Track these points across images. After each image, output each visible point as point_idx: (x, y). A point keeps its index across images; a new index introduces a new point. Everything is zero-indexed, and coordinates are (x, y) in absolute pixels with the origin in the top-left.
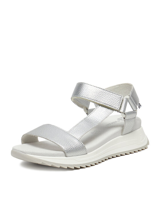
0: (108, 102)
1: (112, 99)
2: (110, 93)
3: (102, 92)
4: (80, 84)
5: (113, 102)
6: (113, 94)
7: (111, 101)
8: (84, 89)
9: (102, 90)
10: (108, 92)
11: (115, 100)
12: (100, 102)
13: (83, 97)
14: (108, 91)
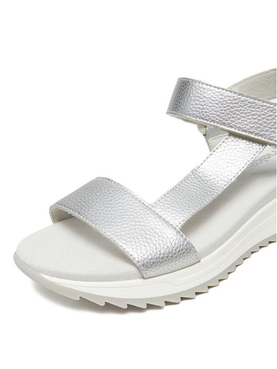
0: (252, 125)
1: (263, 116)
2: (256, 101)
3: (237, 101)
4: (183, 82)
5: (265, 125)
6: (265, 104)
7: (260, 122)
8: (191, 95)
9: (236, 96)
10: (252, 100)
11: (270, 118)
12: (231, 127)
13: (190, 115)
14: (251, 98)
